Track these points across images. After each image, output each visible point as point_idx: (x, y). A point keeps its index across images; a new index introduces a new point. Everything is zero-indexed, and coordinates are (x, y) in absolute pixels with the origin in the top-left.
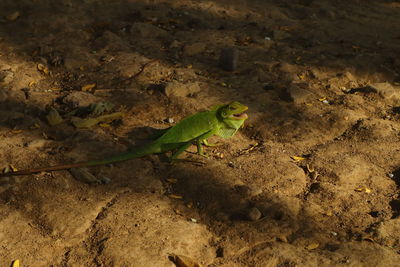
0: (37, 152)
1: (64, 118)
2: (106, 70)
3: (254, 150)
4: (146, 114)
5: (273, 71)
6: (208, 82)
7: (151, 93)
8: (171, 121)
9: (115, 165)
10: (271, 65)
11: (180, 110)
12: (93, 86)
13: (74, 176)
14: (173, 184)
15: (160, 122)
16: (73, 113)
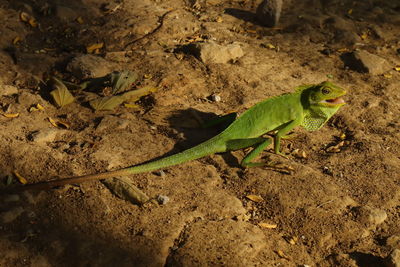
0: (49, 150)
1: (74, 94)
2: (113, 23)
3: (346, 146)
4: (182, 89)
5: (325, 28)
6: (249, 42)
7: (181, 56)
8: (218, 98)
9: (166, 171)
10: (321, 20)
11: (226, 83)
12: (101, 45)
13: (112, 191)
14: (256, 203)
15: (203, 101)
16: (84, 86)
